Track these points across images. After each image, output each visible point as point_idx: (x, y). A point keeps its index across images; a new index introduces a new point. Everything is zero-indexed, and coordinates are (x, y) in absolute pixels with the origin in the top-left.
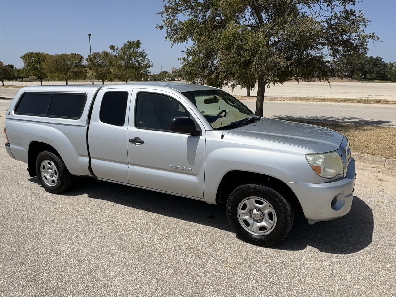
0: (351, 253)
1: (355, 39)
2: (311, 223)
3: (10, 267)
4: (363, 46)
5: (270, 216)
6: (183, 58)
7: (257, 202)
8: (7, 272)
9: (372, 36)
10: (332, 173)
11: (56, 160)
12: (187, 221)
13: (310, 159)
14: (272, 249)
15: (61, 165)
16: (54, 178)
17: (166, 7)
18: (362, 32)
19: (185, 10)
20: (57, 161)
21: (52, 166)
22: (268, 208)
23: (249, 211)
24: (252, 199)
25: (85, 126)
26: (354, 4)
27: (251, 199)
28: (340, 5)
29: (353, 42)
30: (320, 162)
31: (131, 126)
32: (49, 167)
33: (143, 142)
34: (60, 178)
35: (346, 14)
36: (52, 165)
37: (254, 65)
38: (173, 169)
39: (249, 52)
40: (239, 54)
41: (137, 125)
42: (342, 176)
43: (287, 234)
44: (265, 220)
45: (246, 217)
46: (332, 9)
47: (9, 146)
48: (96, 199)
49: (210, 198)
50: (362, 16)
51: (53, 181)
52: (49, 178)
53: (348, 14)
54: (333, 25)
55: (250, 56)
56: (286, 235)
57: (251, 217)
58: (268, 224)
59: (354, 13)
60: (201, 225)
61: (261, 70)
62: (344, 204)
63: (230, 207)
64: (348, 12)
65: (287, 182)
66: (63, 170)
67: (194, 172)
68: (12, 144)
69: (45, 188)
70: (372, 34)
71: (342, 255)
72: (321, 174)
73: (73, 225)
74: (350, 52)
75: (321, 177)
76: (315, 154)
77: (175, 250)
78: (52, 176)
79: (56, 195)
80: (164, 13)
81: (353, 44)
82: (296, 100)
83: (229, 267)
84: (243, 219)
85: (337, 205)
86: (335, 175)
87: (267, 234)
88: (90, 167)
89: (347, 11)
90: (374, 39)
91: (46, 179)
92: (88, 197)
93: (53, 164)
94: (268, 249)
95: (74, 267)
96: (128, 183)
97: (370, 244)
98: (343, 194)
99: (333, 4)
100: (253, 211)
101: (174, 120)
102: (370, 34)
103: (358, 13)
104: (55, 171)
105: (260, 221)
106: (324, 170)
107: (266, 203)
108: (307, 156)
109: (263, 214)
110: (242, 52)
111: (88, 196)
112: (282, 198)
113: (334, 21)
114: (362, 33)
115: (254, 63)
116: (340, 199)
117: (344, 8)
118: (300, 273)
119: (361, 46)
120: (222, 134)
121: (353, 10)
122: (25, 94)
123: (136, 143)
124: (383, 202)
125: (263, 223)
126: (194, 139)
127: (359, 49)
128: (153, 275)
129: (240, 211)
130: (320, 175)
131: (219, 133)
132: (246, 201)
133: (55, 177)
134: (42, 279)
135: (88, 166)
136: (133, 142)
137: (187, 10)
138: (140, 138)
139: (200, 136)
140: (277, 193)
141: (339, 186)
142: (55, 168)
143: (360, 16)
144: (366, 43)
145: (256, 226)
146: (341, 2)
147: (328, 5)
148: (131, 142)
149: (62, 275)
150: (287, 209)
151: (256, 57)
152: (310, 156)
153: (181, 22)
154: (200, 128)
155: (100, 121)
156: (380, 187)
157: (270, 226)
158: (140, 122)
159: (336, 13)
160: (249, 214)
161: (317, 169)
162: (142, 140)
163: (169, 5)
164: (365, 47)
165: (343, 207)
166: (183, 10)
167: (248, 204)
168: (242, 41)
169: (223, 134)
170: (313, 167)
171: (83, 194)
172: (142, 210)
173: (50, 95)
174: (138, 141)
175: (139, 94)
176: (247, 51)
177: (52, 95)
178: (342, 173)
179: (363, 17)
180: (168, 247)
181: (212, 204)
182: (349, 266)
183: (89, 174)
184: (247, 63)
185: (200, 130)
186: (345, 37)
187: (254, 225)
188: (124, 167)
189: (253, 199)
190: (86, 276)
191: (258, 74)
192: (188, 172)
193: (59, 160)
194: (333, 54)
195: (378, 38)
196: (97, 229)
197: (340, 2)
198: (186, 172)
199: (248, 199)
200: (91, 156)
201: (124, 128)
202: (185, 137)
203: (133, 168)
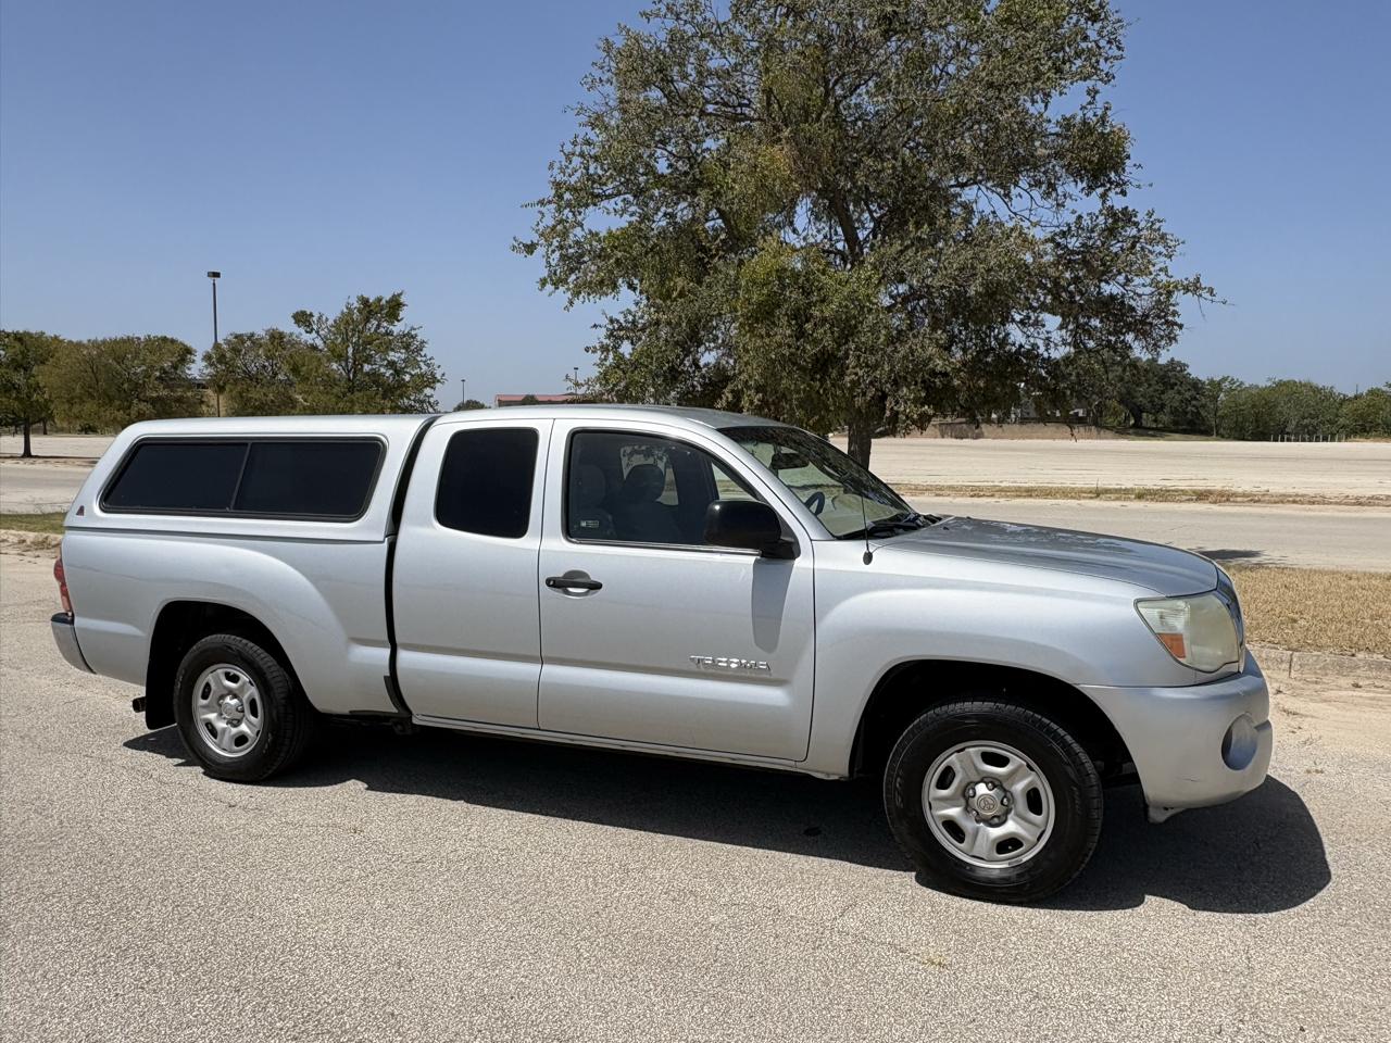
0: (1284, 909)
1: (1141, 294)
2: (1158, 816)
3: (199, 1002)
4: (1165, 316)
5: (1034, 801)
6: (602, 347)
7: (991, 759)
8: (195, 1016)
9: (1194, 287)
10: (1210, 656)
11: (261, 663)
12: (739, 847)
13: (1151, 613)
14: (1042, 911)
15: (279, 679)
16: (244, 727)
17: (558, 185)
18: (1162, 274)
19: (616, 195)
20: (265, 667)
21: (242, 686)
22: (1022, 775)
23: (960, 792)
24: (971, 750)
25: (383, 542)
26: (1124, 193)
27: (967, 750)
28: (1083, 195)
29: (1132, 303)
30: (1179, 624)
31: (553, 536)
32: (226, 688)
33: (596, 586)
34: (272, 727)
35: (1110, 221)
36: (240, 683)
37: (854, 368)
38: (702, 669)
39: (833, 325)
40: (800, 334)
41: (571, 530)
42: (1233, 668)
43: (1091, 853)
44: (1018, 815)
45: (954, 812)
46: (1058, 205)
47: (72, 622)
48: (397, 795)
49: (831, 757)
50: (1157, 226)
51: (241, 740)
52: (224, 730)
53: (1116, 221)
54: (1073, 252)
55: (834, 340)
56: (1087, 859)
57: (967, 809)
58: (1030, 829)
59: (1133, 219)
60: (788, 855)
61: (871, 383)
62: (1254, 752)
63: (899, 779)
64: (1115, 214)
65: (1087, 688)
66: (282, 696)
67: (774, 676)
68: (87, 615)
69: (204, 765)
70: (1192, 280)
71: (1260, 916)
72: (1184, 657)
73: (357, 872)
74: (1124, 334)
75: (1186, 666)
76: (1163, 599)
77: (738, 928)
78: (235, 723)
79: (248, 787)
80: (550, 202)
81: (1133, 309)
82: (941, 493)
83: (933, 963)
84: (944, 816)
85: (1235, 753)
86: (1219, 663)
87: (1024, 860)
88: (392, 681)
89: (1111, 212)
90: (1201, 295)
91: (213, 732)
92: (367, 789)
93: (245, 678)
94: (1031, 910)
95: (425, 991)
96: (536, 726)
97: (1328, 883)
98: (1249, 720)
99: (1060, 190)
100: (974, 789)
101: (717, 507)
102: (1186, 279)
103: (1146, 217)
104: (253, 703)
105: (999, 821)
106: (1191, 648)
107: (1017, 760)
108: (1139, 605)
109: (1008, 794)
110: (808, 326)
111: (366, 786)
112: (1069, 738)
113: (1075, 239)
114: (1162, 277)
115: (851, 361)
116: (1242, 733)
117: (1104, 202)
118: (1154, 967)
119: (1159, 317)
120: (865, 550)
121: (1130, 209)
122: (142, 445)
123: (571, 590)
124: (1322, 772)
125: (1011, 827)
126: (775, 567)
127: (1151, 324)
128: (699, 998)
129: (932, 792)
130: (1180, 659)
131: (857, 549)
132: (952, 759)
133: (250, 724)
134: (329, 1032)
135: (385, 677)
136: (559, 587)
137: (622, 197)
138: (585, 571)
139: (794, 558)
140: (1055, 727)
141: (1237, 695)
142: (253, 692)
143: (1151, 227)
144: (1171, 308)
145: (988, 837)
146: (1084, 185)
147: (1047, 195)
148: (554, 586)
149: (393, 1014)
150: (1088, 775)
151: (853, 342)
152: (1147, 604)
153: (597, 234)
154: (792, 535)
155: (437, 524)
156: (1298, 732)
157: (1032, 835)
158: (584, 524)
159: (1080, 217)
160: (963, 801)
161: (1172, 643)
162: (594, 578)
163: (566, 178)
164: (1170, 318)
165: (1253, 760)
166: (609, 197)
167: (957, 768)
168: (807, 293)
169: (871, 551)
170: (1159, 636)
171: (345, 781)
172: (573, 819)
173: (247, 444)
174: (577, 582)
175: (577, 435)
176: (823, 325)
177: (253, 444)
178: (1235, 658)
179: (1159, 229)
180: (712, 919)
181: (832, 778)
182: (1292, 942)
183: (386, 706)
184: (821, 362)
185: (793, 540)
186: (1109, 289)
187: (979, 837)
188: (528, 670)
189: (974, 751)
190: (478, 1012)
191: (864, 394)
192: (754, 675)
193: (270, 664)
194: (1076, 340)
195: (1211, 291)
196: (446, 880)
197: (1080, 185)
198: (748, 674)
199: (958, 751)
200: (398, 639)
201: (526, 543)
202: (742, 562)
203: (554, 672)
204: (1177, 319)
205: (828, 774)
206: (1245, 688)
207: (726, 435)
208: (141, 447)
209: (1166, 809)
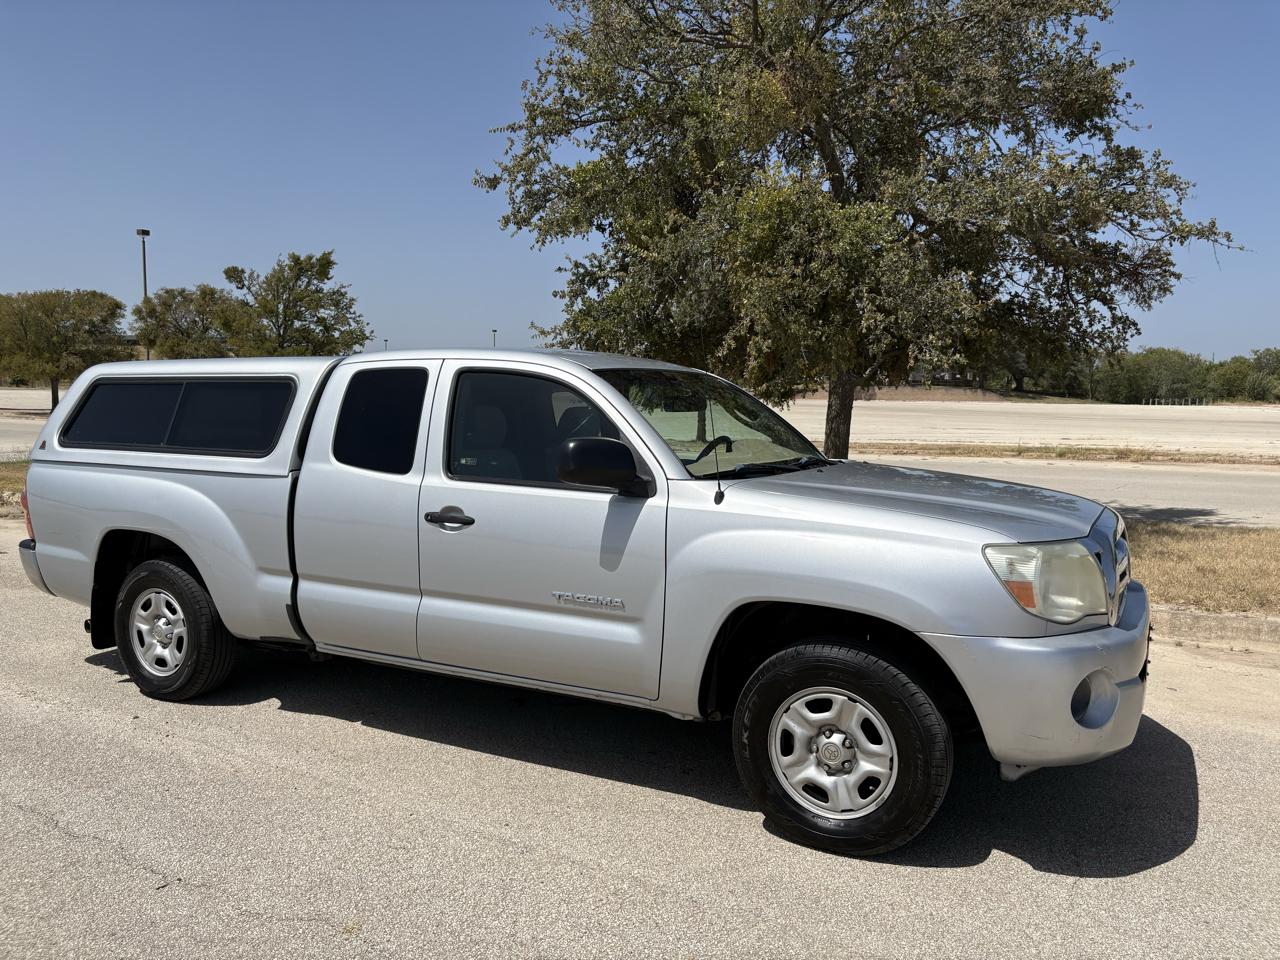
2: (1011, 774)
4: (1159, 266)
10: (1068, 607)
13: (999, 559)
25: (287, 477)
29: (1127, 252)
30: (1029, 570)
31: (435, 472)
33: (469, 522)
38: (562, 604)
41: (453, 469)
42: (1102, 620)
47: (34, 548)
49: (681, 697)
56: (932, 814)
65: (927, 635)
67: (628, 613)
68: (45, 542)
72: (1034, 607)
75: (1036, 616)
76: (1014, 545)
85: (1093, 710)
86: (1079, 614)
88: (293, 609)
96: (416, 656)
98: (1109, 676)
101: (572, 445)
106: (1045, 598)
108: (988, 551)
112: (913, 687)
116: (1102, 690)
120: (717, 489)
123: (447, 524)
126: (631, 505)
130: (1029, 609)
131: (710, 488)
135: (287, 606)
136: (436, 522)
138: (460, 507)
139: (647, 496)
140: (897, 672)
141: (1093, 650)
148: (432, 521)
152: (995, 550)
154: (649, 472)
155: (334, 460)
158: (463, 461)
161: (1020, 591)
162: (468, 513)
165: (1111, 721)
169: (723, 491)
170: (1007, 584)
173: (182, 384)
174: (453, 517)
175: (465, 375)
177: (187, 383)
178: (1103, 610)
181: (687, 718)
183: (289, 633)
184: (821, 306)
185: (649, 480)
188: (407, 602)
192: (609, 612)
198: (604, 610)
200: (299, 571)
201: (410, 479)
202: (600, 501)
203: (434, 605)
204: (1172, 269)
205: (684, 715)
206: (1104, 641)
207: (600, 376)
208: (97, 386)
209: (1019, 766)
